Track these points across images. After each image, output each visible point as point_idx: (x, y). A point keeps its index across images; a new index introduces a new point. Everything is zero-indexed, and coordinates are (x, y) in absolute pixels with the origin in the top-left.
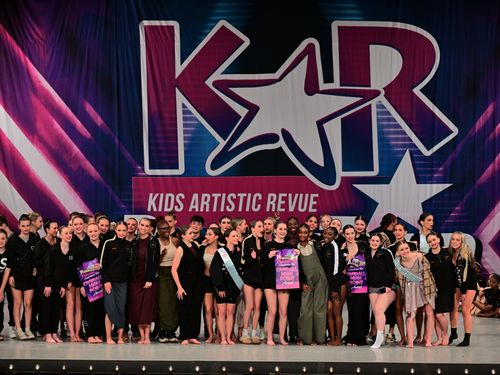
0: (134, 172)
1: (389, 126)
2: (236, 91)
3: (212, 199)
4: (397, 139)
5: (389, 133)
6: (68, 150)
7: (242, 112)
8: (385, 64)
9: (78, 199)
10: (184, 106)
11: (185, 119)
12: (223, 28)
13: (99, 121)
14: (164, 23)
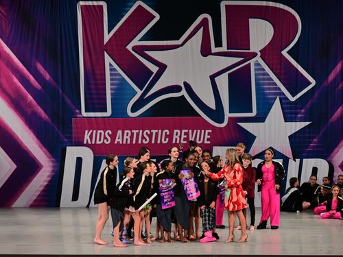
0: (74, 115)
1: (264, 79)
2: (149, 53)
3: (132, 134)
4: (270, 89)
5: (264, 84)
6: (24, 99)
7: (154, 69)
8: (261, 33)
9: (32, 135)
10: (111, 65)
11: (111, 75)
12: (140, 6)
13: (48, 77)
14: (95, 3)
